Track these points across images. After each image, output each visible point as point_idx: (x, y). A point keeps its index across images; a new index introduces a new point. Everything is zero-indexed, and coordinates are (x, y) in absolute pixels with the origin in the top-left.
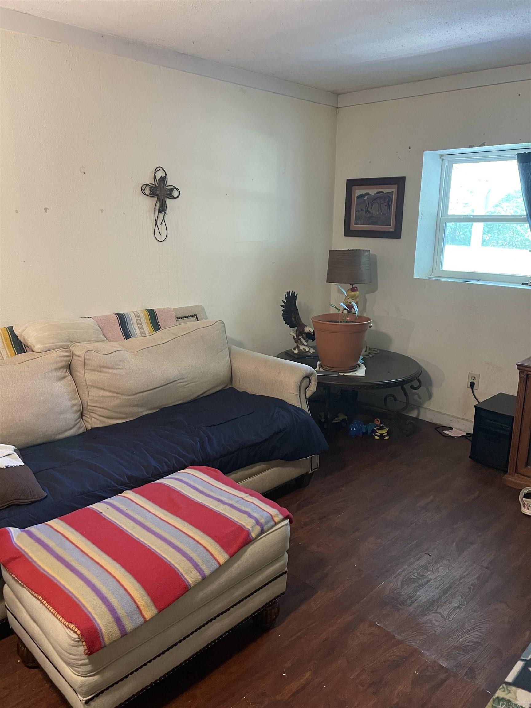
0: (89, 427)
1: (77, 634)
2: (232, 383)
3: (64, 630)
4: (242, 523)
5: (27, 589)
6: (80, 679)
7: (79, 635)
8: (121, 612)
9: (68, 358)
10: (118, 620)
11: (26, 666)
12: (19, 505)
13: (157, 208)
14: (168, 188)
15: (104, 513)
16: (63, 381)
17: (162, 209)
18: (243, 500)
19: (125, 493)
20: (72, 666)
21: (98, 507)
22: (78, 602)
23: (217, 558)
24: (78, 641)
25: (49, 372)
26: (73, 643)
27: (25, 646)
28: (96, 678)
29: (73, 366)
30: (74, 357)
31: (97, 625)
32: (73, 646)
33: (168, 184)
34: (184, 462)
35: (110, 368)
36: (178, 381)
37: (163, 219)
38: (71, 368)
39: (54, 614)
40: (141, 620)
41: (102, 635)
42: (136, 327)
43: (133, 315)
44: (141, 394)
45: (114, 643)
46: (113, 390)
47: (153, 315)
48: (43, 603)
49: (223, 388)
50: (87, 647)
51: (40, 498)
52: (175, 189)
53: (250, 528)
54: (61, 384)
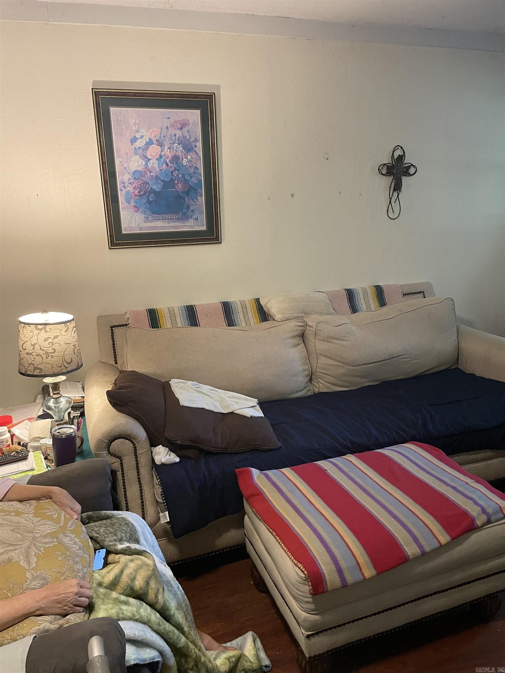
0: (316, 391)
1: (304, 574)
2: (458, 363)
3: (293, 567)
4: (467, 508)
5: (264, 524)
6: (304, 614)
7: (306, 575)
8: (343, 564)
9: (303, 328)
10: (340, 571)
11: (257, 588)
12: (259, 450)
13: (393, 187)
14: (405, 165)
15: (328, 471)
16: (297, 348)
17: (397, 187)
18: (467, 485)
19: (349, 456)
20: (298, 600)
21: (323, 464)
22: (306, 546)
23: (438, 537)
24: (305, 580)
25: (286, 339)
26: (300, 581)
27: (258, 571)
28: (317, 617)
29: (305, 335)
30: (307, 327)
31: (321, 571)
32: (300, 583)
33: (405, 162)
34: (405, 436)
35: (338, 339)
36: (401, 357)
37: (398, 197)
38: (304, 337)
39: (285, 551)
40: (361, 577)
41: (325, 580)
42: (363, 302)
43: (361, 291)
44: (365, 366)
45: (334, 590)
46: (339, 359)
47: (379, 291)
48: (276, 538)
49: (448, 368)
50: (312, 588)
51: (276, 448)
52: (412, 167)
53: (475, 516)
54: (295, 349)
